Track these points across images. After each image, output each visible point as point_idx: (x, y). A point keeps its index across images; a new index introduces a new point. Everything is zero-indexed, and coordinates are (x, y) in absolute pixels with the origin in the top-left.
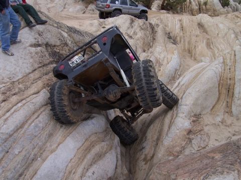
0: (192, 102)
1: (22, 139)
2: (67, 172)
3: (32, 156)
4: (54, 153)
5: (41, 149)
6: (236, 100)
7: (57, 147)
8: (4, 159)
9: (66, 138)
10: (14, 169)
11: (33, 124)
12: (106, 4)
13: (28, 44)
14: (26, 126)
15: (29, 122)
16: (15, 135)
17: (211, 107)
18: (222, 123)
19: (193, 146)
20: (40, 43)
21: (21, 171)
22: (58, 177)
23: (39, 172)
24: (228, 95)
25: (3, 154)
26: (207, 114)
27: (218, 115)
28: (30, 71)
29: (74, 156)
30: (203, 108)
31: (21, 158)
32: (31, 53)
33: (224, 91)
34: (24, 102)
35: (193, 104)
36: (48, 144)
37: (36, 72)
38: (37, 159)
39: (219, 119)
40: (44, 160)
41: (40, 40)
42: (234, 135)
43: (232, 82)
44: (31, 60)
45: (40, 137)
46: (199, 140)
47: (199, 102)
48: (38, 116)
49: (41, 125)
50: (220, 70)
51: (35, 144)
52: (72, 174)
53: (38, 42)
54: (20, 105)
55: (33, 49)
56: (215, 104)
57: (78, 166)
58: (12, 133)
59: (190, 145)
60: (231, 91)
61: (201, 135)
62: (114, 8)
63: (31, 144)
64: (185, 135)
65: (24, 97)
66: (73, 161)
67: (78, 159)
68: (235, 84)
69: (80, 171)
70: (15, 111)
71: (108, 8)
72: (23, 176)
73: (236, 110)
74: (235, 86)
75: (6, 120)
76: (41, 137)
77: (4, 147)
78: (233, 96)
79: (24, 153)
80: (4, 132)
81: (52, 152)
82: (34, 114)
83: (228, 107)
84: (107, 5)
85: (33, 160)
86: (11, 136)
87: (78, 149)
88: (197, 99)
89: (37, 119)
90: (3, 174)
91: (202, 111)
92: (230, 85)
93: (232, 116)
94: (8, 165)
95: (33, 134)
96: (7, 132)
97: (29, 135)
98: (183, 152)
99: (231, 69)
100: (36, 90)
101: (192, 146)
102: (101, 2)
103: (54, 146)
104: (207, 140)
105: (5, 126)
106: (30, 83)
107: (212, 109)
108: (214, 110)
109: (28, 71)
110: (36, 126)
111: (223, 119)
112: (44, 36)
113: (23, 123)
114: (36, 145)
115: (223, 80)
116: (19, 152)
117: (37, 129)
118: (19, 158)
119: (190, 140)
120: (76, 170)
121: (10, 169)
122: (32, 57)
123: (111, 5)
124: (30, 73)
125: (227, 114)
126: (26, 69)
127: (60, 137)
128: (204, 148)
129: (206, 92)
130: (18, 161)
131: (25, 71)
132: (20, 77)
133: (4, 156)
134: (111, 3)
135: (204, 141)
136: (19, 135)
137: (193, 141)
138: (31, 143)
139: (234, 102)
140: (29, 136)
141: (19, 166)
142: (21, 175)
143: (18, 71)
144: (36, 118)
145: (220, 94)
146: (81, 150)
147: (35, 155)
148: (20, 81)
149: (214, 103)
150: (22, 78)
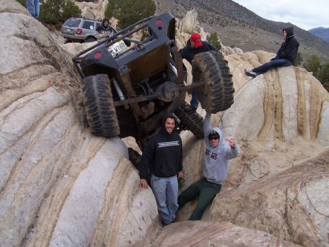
0: (238, 123)
1: (37, 145)
2: (108, 199)
3: (55, 171)
4: (85, 170)
5: (65, 164)
6: (286, 121)
7: (87, 163)
8: (17, 168)
9: (96, 153)
10: (37, 184)
11: (48, 128)
12: (76, 28)
13: (12, 33)
14: (38, 129)
15: (42, 124)
16: (25, 138)
17: (257, 133)
18: (276, 149)
19: (253, 172)
20: (27, 35)
21: (46, 189)
22: (98, 204)
23: (72, 193)
24: (275, 117)
25: (14, 161)
26: (253, 141)
27: (268, 141)
28: (23, 66)
29: (112, 179)
30: (250, 133)
31: (43, 169)
32: (18, 44)
33: (271, 112)
34: (27, 98)
35: (240, 126)
36: (74, 158)
37: (31, 68)
38: (62, 177)
39: (270, 145)
40: (75, 178)
41: (26, 32)
42: (295, 160)
43: (279, 100)
44: (21, 53)
45: (61, 146)
46: (258, 166)
47: (246, 123)
48: (52, 119)
49: (58, 130)
50: (263, 86)
51: (57, 155)
52: (115, 202)
53: (24, 33)
54: (22, 100)
55: (20, 41)
56: (262, 129)
57: (120, 192)
58: (20, 134)
59: (248, 173)
60: (279, 110)
61: (258, 160)
62: (87, 34)
63: (52, 154)
64: (239, 161)
65: (25, 92)
66: (112, 184)
67: (117, 183)
68: (282, 102)
69: (124, 198)
70: (16, 108)
71: (80, 34)
72: (50, 197)
73: (288, 133)
74: (284, 104)
75: (6, 117)
76: (63, 146)
77: (13, 151)
78: (282, 117)
79: (45, 163)
80: (8, 131)
81: (83, 168)
82: (45, 115)
83: (277, 130)
84: (78, 30)
85: (58, 177)
86: (20, 138)
87: (114, 170)
88: (243, 119)
89: (52, 122)
90: (22, 189)
91: (248, 136)
92: (277, 104)
93: (284, 141)
94: (26, 177)
95: (51, 141)
96: (13, 132)
97: (46, 140)
98: (243, 180)
99: (275, 86)
100: (39, 87)
101: (251, 173)
102: (70, 26)
103: (83, 161)
104: (267, 166)
105: (6, 124)
106: (26, 79)
107: (258, 135)
108: (261, 136)
109: (19, 65)
110: (53, 131)
111: (275, 145)
112: (31, 28)
113: (33, 124)
114: (59, 157)
115: (268, 98)
116: (39, 161)
117: (55, 135)
118: (41, 169)
119: (248, 167)
120: (119, 197)
121: (31, 183)
122: (21, 50)
123: (84, 30)
124: (22, 68)
125: (277, 140)
126: (16, 63)
127: (87, 151)
128: (267, 174)
129: (251, 112)
130: (39, 173)
131: (14, 64)
132: (9, 70)
133: (16, 164)
134: (83, 27)
135: (264, 167)
136: (31, 140)
137: (251, 168)
138: (51, 151)
139: (285, 124)
140: (47, 142)
141: (42, 180)
142: (46, 195)
143: (5, 63)
144: (50, 121)
145: (266, 115)
146: (117, 172)
147: (60, 170)
148: (11, 75)
149: (260, 127)
150: (12, 72)
